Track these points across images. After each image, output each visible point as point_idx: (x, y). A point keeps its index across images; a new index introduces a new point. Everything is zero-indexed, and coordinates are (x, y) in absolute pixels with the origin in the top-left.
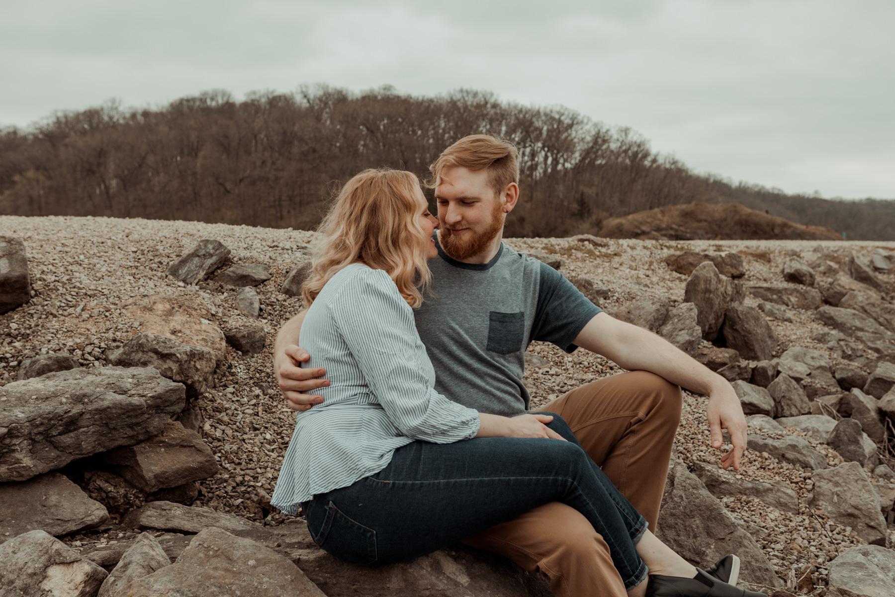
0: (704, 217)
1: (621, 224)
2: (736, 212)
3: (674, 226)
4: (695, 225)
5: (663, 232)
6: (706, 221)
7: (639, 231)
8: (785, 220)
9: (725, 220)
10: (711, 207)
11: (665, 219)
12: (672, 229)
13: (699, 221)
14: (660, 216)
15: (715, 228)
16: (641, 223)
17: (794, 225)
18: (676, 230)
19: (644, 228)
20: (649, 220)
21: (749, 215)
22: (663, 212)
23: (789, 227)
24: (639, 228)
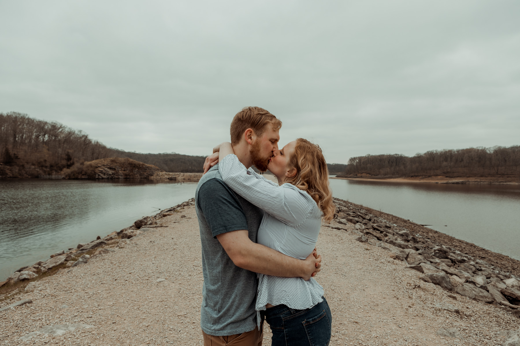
0: (118, 162)
1: (91, 164)
2: (128, 160)
3: (109, 165)
4: (116, 164)
5: (106, 166)
6: (119, 163)
7: (97, 166)
8: (143, 163)
9: (125, 163)
10: (120, 159)
11: (105, 162)
12: (108, 165)
13: (117, 163)
14: (103, 161)
15: (122, 165)
16: (98, 164)
17: (146, 164)
18: (110, 166)
19: (99, 165)
20: (100, 163)
21: (132, 161)
22: (104, 160)
23: (144, 165)
24: (97, 165)
